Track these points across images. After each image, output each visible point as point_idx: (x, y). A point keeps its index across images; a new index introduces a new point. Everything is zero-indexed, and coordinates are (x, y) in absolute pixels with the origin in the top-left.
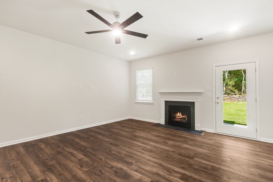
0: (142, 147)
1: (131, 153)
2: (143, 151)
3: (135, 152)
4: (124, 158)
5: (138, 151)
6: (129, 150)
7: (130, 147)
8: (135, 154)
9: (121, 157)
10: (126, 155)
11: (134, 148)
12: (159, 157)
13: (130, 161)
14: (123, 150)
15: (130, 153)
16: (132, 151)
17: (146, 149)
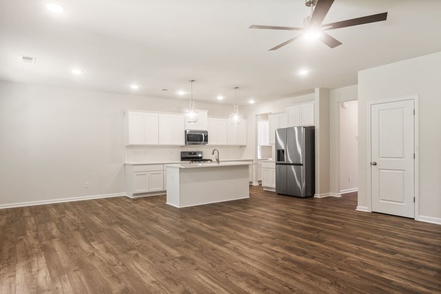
0: (258, 285)
1: (285, 275)
2: (259, 276)
3: (278, 277)
4: (298, 267)
5: (269, 277)
6: (292, 282)
7: (290, 288)
8: (278, 272)
9: (304, 269)
10: (295, 271)
11: (280, 285)
12: (236, 264)
13: (286, 263)
14: (303, 283)
15: (288, 275)
16: (284, 279)
17: (251, 281)
